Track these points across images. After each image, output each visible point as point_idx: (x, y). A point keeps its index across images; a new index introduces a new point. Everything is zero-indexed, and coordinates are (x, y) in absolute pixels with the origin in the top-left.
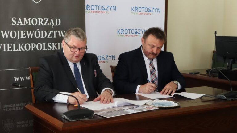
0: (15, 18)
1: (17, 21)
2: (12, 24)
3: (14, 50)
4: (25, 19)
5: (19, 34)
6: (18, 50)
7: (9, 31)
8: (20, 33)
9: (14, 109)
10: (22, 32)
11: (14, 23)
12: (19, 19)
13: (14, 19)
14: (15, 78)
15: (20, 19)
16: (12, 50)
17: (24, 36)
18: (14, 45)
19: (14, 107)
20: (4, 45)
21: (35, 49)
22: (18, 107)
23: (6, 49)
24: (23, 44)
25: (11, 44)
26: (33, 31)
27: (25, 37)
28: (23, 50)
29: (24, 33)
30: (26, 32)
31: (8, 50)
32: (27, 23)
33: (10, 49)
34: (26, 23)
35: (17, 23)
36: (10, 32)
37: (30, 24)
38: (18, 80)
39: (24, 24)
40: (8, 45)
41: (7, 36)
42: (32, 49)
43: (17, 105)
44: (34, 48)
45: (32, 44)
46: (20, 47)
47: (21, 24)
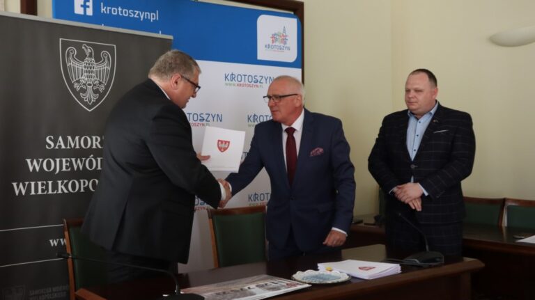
0: (52, 137)
1: (55, 141)
2: (47, 147)
3: (50, 192)
4: (70, 138)
5: (59, 165)
6: (58, 191)
7: (41, 160)
8: (61, 162)
9: (49, 297)
10: (64, 160)
11: (50, 146)
12: (58, 138)
13: (50, 139)
14: (51, 241)
15: (60, 139)
16: (45, 193)
17: (67, 167)
18: (50, 183)
19: (49, 293)
20: (33, 183)
21: (87, 189)
22: (56, 292)
23: (36, 190)
24: (65, 181)
25: (45, 182)
26: (84, 159)
27: (69, 170)
28: (66, 191)
29: (67, 161)
30: (71, 161)
31: (40, 192)
32: (73, 145)
33: (43, 191)
34: (70, 146)
35: (55, 146)
36: (43, 162)
37: (78, 147)
38: (56, 244)
39: (68, 147)
40: (40, 183)
41: (37, 168)
42: (82, 190)
43: (54, 289)
44: (84, 188)
45: (82, 181)
46: (60, 186)
47: (63, 147)
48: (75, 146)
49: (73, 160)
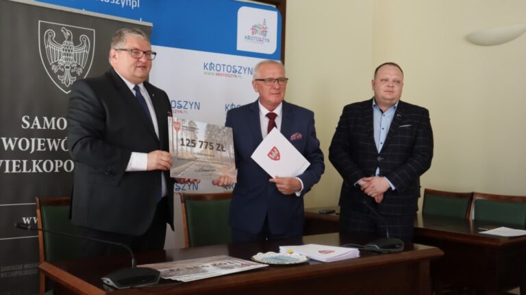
0: (28, 117)
1: (31, 121)
2: (23, 127)
3: (25, 171)
4: (46, 119)
5: (34, 145)
6: (32, 170)
7: (16, 139)
8: (36, 142)
9: (20, 273)
10: (39, 140)
11: (25, 125)
12: (34, 119)
13: (26, 119)
14: (24, 219)
15: (36, 119)
16: (20, 171)
17: (42, 147)
18: (25, 162)
19: (21, 270)
20: (7, 162)
21: (61, 169)
22: (28, 269)
23: (11, 168)
24: (40, 161)
25: (19, 161)
26: (59, 140)
27: (44, 150)
28: (40, 171)
29: (42, 142)
30: (47, 141)
32: (49, 126)
33: (17, 169)
34: (46, 126)
35: (31, 126)
36: (18, 141)
37: (53, 128)
38: (29, 222)
39: (44, 128)
40: (14, 162)
41: (13, 147)
42: (57, 170)
43: (26, 266)
44: (59, 169)
45: (57, 161)
46: (35, 166)
47: (39, 127)
48: (51, 126)
49: (49, 140)
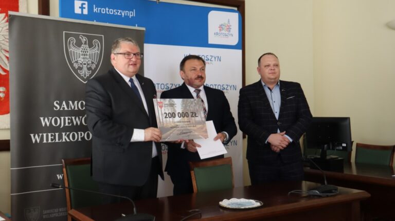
0: (58, 102)
1: (60, 105)
2: (55, 109)
3: (57, 141)
4: (71, 102)
5: (64, 121)
6: (62, 140)
7: (50, 118)
8: (65, 119)
9: (57, 215)
10: (67, 118)
11: (56, 108)
12: (62, 103)
13: (57, 103)
14: (58, 175)
15: (64, 103)
16: (54, 141)
17: (69, 123)
18: (57, 134)
19: (57, 213)
20: (45, 135)
21: (83, 138)
22: (61, 212)
23: (47, 139)
24: (68, 133)
25: (53, 134)
26: (81, 117)
27: (70, 125)
28: (68, 140)
29: (69, 119)
30: (72, 119)
31: (50, 141)
32: (73, 107)
33: (52, 140)
35: (60, 108)
36: (52, 119)
37: (76, 109)
38: (61, 178)
39: (70, 109)
40: (50, 134)
41: (48, 124)
43: (60, 210)
44: (81, 138)
45: (79, 133)
46: (64, 137)
47: (66, 109)
49: (73, 118)
